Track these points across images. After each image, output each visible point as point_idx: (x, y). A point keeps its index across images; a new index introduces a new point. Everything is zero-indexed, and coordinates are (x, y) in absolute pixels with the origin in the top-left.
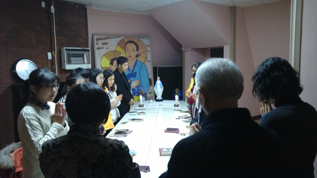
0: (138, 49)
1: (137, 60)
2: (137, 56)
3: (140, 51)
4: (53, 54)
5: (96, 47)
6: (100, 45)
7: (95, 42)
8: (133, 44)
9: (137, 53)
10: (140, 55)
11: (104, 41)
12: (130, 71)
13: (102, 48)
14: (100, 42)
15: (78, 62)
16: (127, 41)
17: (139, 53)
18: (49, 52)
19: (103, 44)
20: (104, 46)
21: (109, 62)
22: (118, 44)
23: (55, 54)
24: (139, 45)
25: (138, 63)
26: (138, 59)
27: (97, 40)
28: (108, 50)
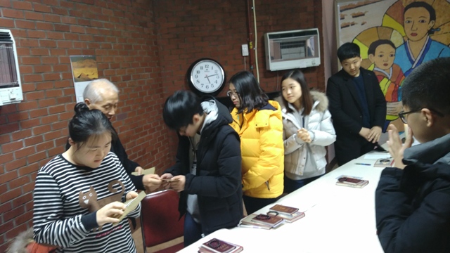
0: (433, 18)
1: (430, 41)
2: (431, 32)
3: (439, 21)
4: (251, 47)
5: (340, 23)
6: (349, 19)
7: (339, 14)
8: (421, 9)
9: (431, 25)
10: (438, 29)
11: (356, 11)
12: (413, 62)
13: (353, 24)
14: (349, 13)
15: (296, 56)
16: (408, 3)
17: (437, 25)
18: (244, 43)
19: (355, 16)
20: (356, 20)
21: (367, 49)
22: (386, 13)
23: (254, 46)
24: (436, 8)
25: (433, 45)
26: (432, 37)
27: (341, 11)
28: (364, 28)
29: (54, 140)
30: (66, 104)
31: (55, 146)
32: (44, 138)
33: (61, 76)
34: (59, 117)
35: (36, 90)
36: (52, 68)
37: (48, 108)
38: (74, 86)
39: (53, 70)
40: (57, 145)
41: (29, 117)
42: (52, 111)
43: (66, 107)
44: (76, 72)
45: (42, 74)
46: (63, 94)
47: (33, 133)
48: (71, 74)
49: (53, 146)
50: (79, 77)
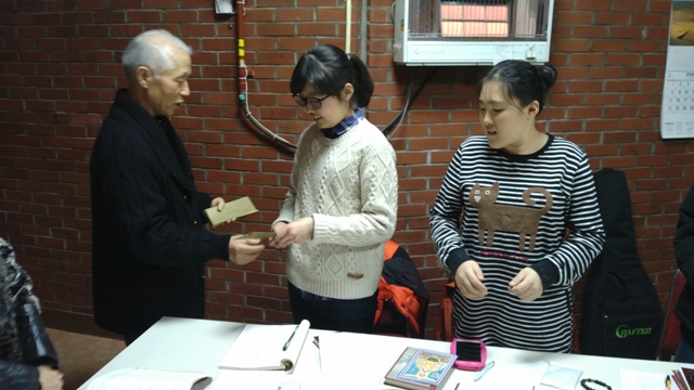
29: (602, 134)
30: (642, 80)
31: (601, 142)
32: (584, 127)
33: (644, 33)
34: (621, 99)
35: (590, 51)
36: (630, 18)
37: (605, 81)
38: (666, 52)
39: (630, 22)
40: (605, 142)
41: (567, 90)
42: (610, 87)
43: (640, 85)
44: (675, 29)
45: (608, 27)
46: (641, 62)
47: (566, 115)
48: (667, 30)
49: (598, 141)
50: (680, 37)
